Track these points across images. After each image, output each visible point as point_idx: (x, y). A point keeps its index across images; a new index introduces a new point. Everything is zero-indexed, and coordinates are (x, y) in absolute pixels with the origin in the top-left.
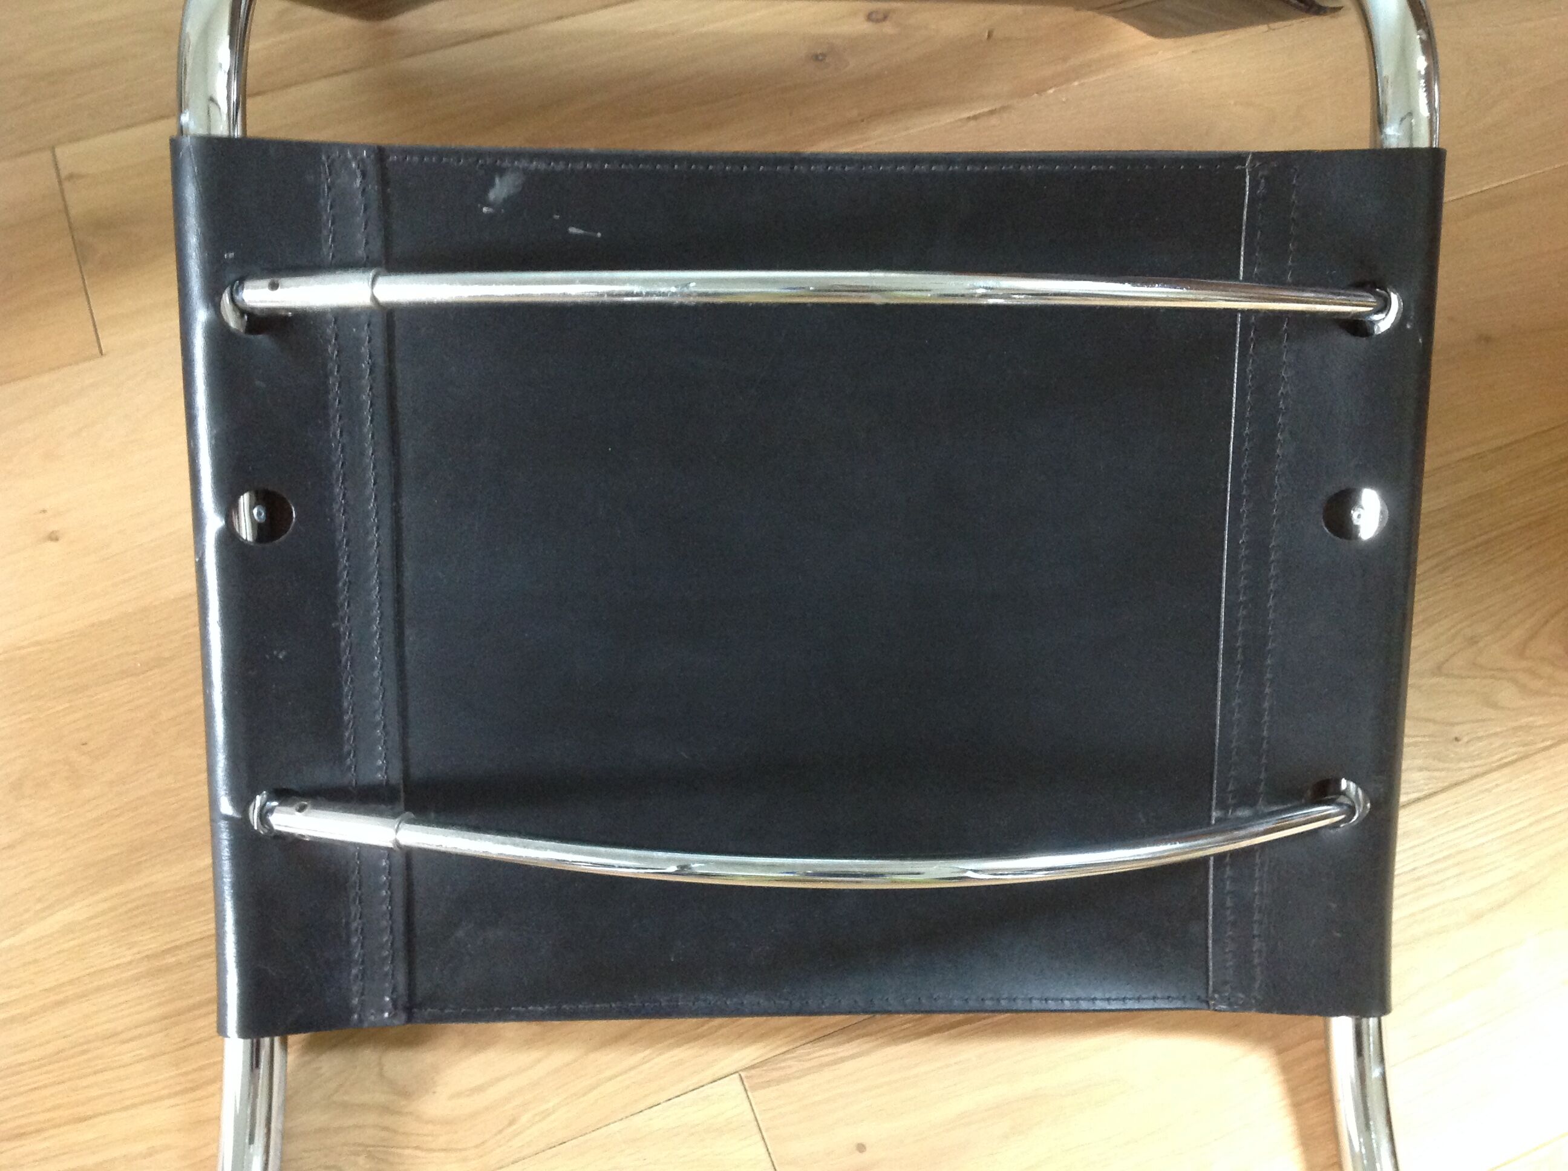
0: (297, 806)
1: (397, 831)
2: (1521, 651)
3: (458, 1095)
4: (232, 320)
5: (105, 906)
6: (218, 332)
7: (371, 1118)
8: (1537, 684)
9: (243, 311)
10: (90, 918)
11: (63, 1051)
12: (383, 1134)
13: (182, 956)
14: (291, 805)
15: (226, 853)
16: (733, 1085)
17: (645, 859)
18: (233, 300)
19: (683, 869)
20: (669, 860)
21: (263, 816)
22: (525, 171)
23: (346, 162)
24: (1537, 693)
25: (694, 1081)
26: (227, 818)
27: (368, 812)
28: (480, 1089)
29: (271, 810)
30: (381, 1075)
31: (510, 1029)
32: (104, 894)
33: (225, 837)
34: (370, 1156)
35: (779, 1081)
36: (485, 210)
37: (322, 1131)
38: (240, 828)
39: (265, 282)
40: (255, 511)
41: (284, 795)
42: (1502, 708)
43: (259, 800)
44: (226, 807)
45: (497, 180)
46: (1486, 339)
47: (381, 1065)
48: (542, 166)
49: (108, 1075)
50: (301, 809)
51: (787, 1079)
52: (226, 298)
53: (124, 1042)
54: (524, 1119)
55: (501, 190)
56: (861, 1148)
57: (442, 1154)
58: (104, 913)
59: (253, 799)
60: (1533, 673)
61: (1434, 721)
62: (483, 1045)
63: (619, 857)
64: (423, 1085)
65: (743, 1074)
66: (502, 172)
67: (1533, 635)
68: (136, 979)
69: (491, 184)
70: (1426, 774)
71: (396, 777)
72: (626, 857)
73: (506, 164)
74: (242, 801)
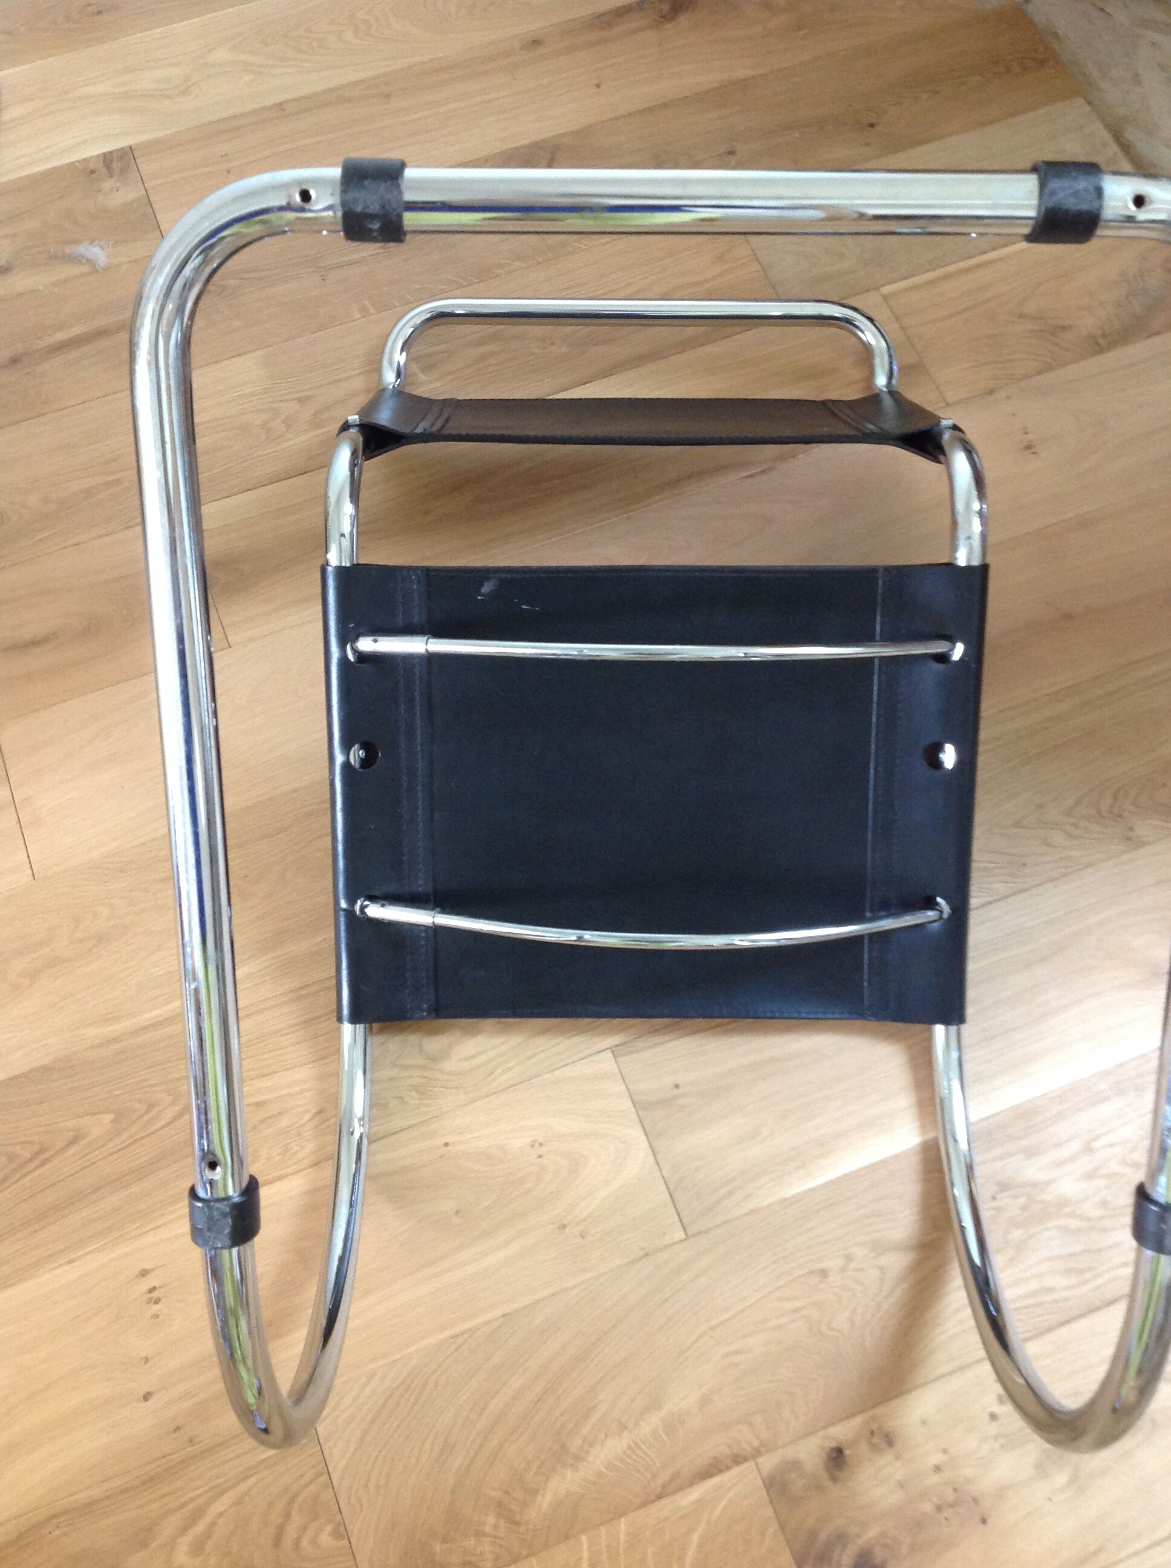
0: (381, 903)
1: (434, 917)
2: (1068, 813)
3: (461, 1060)
4: (351, 657)
5: (266, 964)
6: (344, 661)
7: (416, 1073)
8: (1077, 832)
9: (355, 651)
10: (259, 971)
11: (251, 1041)
12: (424, 1080)
13: (310, 990)
14: (377, 903)
15: (343, 928)
16: (608, 1055)
17: (560, 933)
18: (352, 648)
19: (580, 938)
20: (572, 934)
21: (362, 908)
22: (500, 579)
23: (410, 576)
24: (1076, 837)
25: (588, 1052)
26: (344, 910)
27: (418, 907)
28: (473, 1057)
29: (366, 906)
30: (421, 1050)
31: (490, 1023)
32: (265, 958)
33: (342, 919)
34: (418, 1091)
35: (632, 1052)
36: (479, 598)
37: (391, 1079)
38: (350, 913)
39: (371, 638)
40: (361, 752)
41: (373, 898)
42: (1055, 847)
43: (359, 903)
44: (343, 905)
45: (486, 583)
46: (1068, 617)
47: (420, 1045)
48: (509, 576)
49: (275, 1053)
50: (383, 906)
51: (637, 1051)
52: (348, 647)
53: (283, 1036)
54: (498, 1072)
55: (487, 588)
56: (677, 1086)
57: (455, 1090)
58: (268, 967)
59: (356, 902)
60: (1075, 826)
61: (1012, 855)
62: (476, 1032)
63: (547, 932)
64: (444, 1055)
65: (612, 1049)
66: (488, 579)
67: (1078, 803)
68: (286, 1002)
69: (482, 585)
70: (1004, 885)
71: (429, 888)
72: (552, 932)
73: (491, 575)
74: (352, 902)
